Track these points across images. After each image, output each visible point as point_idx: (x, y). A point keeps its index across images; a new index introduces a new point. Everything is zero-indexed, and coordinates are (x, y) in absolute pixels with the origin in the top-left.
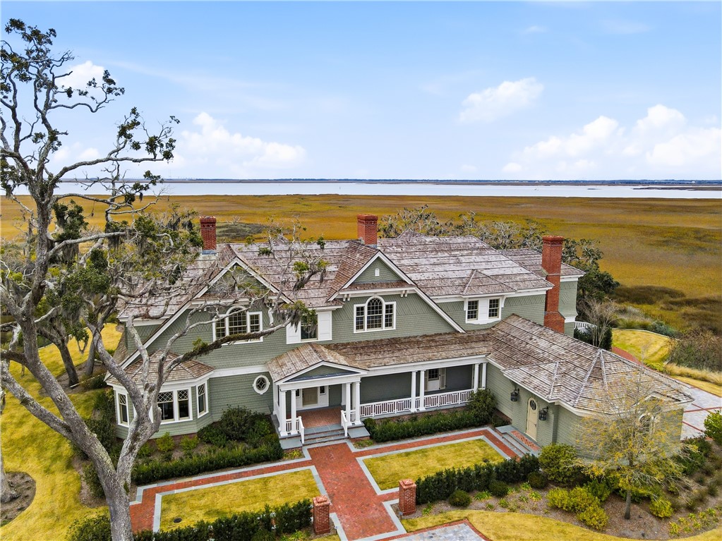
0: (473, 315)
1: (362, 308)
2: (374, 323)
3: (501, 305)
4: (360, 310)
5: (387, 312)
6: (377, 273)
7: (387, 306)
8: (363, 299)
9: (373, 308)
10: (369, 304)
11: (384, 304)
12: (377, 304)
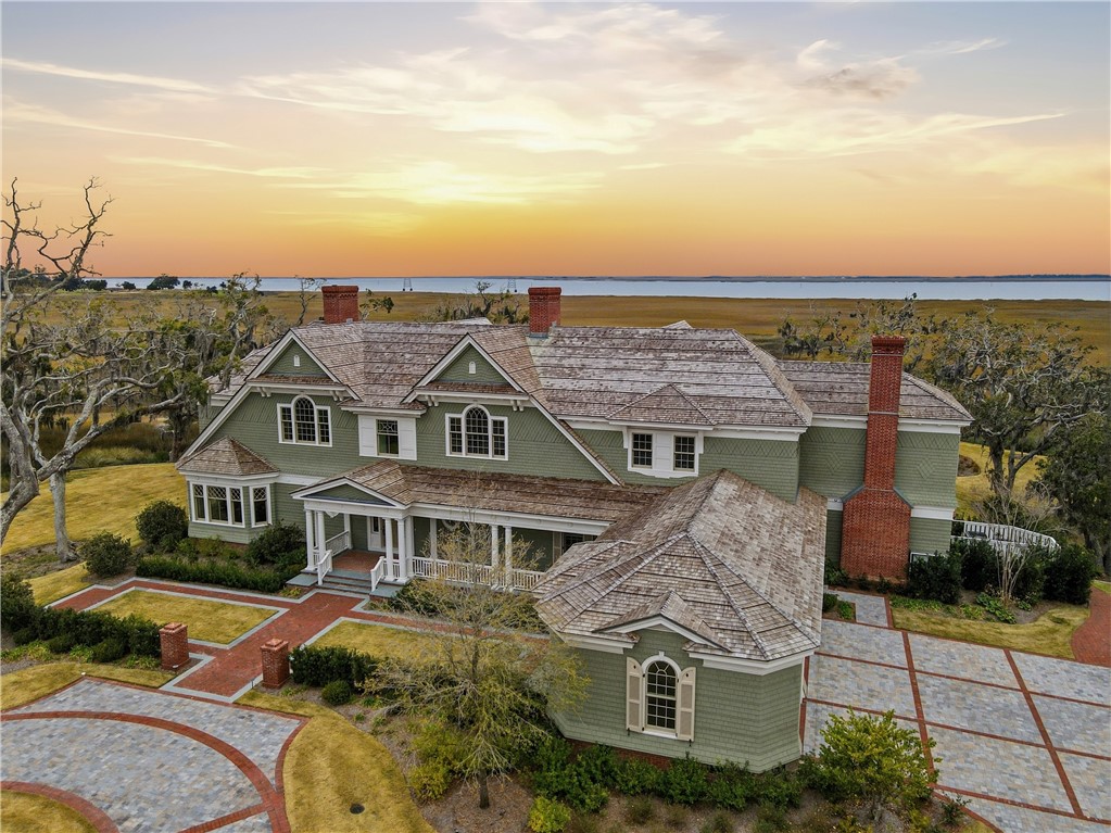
0: (644, 458)
1: (459, 420)
2: (477, 445)
3: (699, 449)
4: (455, 423)
5: (495, 431)
6: (472, 369)
7: (495, 422)
8: (458, 407)
9: (474, 422)
10: (468, 416)
11: (490, 419)
12: (479, 417)
